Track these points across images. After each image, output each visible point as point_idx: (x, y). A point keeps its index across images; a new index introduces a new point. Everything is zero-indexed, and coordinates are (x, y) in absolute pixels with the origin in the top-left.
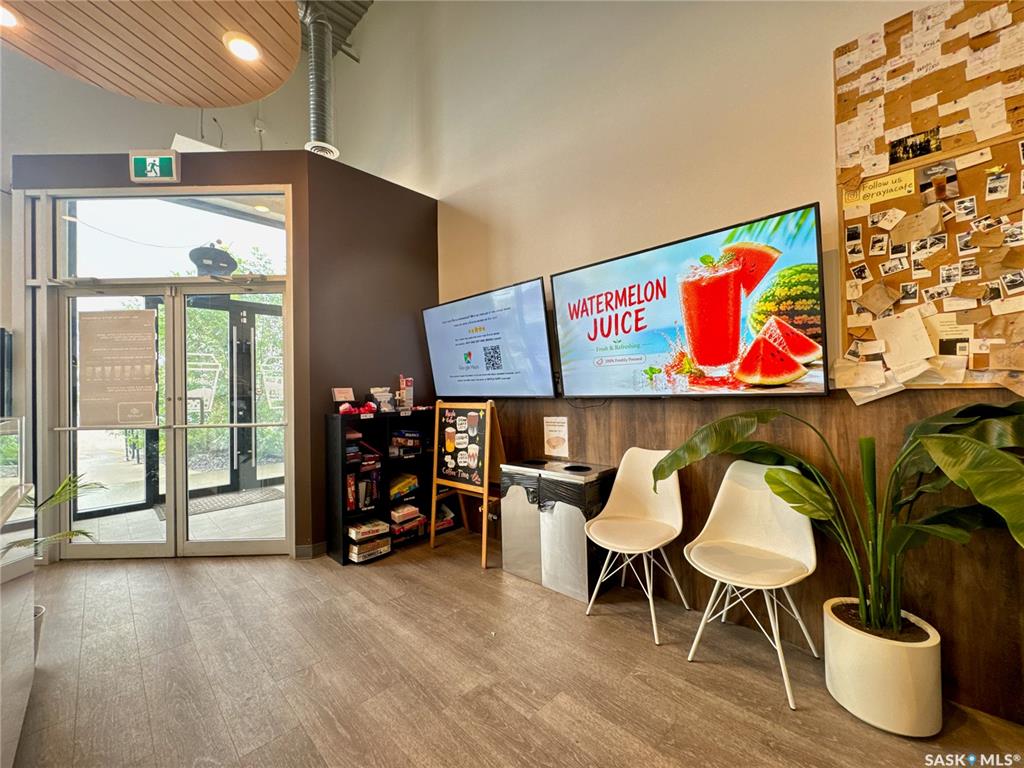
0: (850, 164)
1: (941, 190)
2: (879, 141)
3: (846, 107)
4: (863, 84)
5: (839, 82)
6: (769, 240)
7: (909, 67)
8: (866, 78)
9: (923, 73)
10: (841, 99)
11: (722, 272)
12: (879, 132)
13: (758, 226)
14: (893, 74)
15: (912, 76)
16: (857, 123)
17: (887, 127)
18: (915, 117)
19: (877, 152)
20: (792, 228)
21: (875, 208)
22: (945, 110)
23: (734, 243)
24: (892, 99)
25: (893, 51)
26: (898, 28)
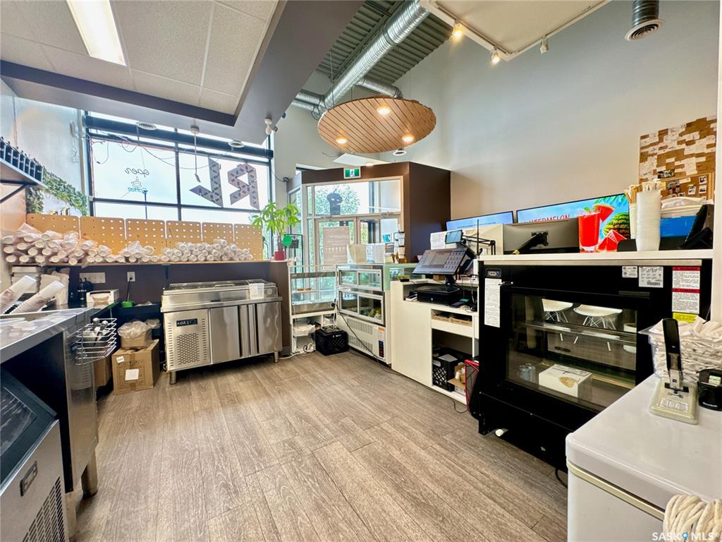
0: (644, 178)
1: (674, 190)
2: (655, 171)
3: (644, 157)
4: (650, 150)
5: (642, 148)
6: (611, 203)
7: (666, 147)
8: (651, 148)
9: (671, 150)
10: (641, 154)
11: (593, 213)
12: (655, 168)
13: (607, 199)
14: (661, 148)
15: (667, 150)
16: (647, 164)
17: (657, 166)
18: (667, 164)
19: (654, 174)
20: (620, 200)
22: (677, 163)
23: (597, 204)
24: (660, 157)
25: (661, 140)
26: (663, 133)
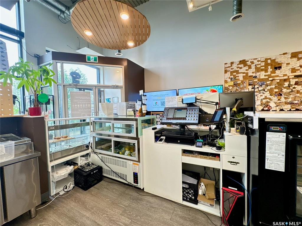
0: (226, 79)
1: (236, 85)
2: (230, 77)
3: (226, 72)
4: (228, 69)
5: (225, 68)
6: (216, 89)
7: (233, 69)
8: (228, 68)
9: (235, 70)
10: (225, 70)
12: (230, 76)
13: (215, 87)
14: (231, 69)
15: (233, 70)
16: (227, 74)
17: (231, 76)
18: (234, 75)
19: (229, 79)
20: (219, 88)
21: (229, 86)
22: (237, 75)
23: (211, 89)
24: (231, 72)
25: (231, 66)
26: (232, 63)
